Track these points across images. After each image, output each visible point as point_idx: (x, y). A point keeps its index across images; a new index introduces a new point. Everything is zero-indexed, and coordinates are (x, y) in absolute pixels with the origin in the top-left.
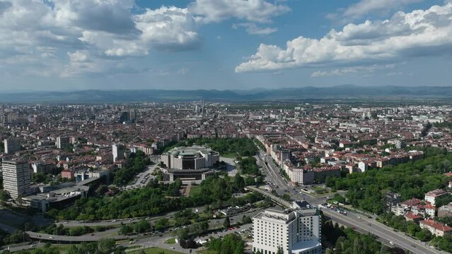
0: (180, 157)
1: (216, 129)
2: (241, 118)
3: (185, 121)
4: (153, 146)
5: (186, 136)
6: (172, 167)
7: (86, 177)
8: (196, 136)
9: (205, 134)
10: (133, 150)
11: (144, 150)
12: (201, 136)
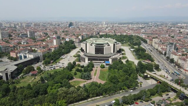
0: (93, 45)
1: (114, 31)
2: (126, 27)
3: (99, 27)
4: (79, 37)
5: (99, 33)
6: (88, 52)
7: (25, 57)
8: (104, 34)
9: (109, 33)
10: (67, 40)
11: (74, 40)
12: (107, 34)
